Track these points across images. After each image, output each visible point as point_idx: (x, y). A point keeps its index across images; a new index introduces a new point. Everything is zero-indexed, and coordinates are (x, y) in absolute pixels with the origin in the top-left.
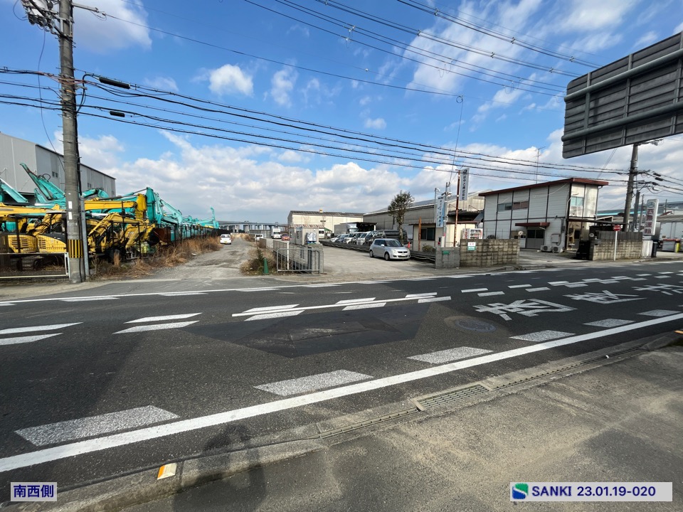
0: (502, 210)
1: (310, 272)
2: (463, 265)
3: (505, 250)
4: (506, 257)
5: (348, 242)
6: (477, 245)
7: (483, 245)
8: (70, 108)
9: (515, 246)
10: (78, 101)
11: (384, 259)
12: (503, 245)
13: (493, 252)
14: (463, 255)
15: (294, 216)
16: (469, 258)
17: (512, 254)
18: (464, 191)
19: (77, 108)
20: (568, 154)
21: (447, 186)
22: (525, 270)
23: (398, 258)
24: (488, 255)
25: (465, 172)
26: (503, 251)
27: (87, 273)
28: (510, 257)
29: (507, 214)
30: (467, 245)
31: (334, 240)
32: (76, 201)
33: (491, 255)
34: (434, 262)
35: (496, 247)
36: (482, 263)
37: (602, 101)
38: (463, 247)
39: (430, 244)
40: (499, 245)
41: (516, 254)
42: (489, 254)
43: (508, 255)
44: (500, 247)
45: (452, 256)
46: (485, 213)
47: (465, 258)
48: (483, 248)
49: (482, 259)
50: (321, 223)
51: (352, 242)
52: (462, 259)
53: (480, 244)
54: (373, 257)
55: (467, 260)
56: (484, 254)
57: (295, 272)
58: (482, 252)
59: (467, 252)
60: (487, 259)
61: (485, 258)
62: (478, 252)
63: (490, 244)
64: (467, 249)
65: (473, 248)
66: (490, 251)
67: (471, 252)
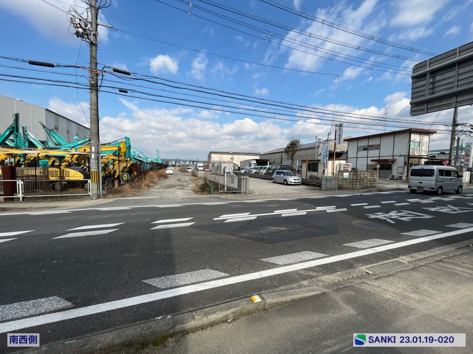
0: (361, 151)
1: (240, 193)
2: (340, 188)
3: (369, 178)
4: (369, 182)
5: (253, 172)
6: (350, 175)
7: (353, 175)
8: (95, 88)
9: (375, 176)
10: (99, 84)
11: (283, 184)
12: (367, 174)
13: (360, 179)
14: (340, 181)
15: (212, 155)
16: (344, 184)
17: (373, 181)
18: (339, 138)
19: (99, 87)
20: (415, 113)
21: (328, 135)
22: (385, 191)
23: (293, 183)
24: (357, 182)
25: (341, 126)
26: (367, 179)
27: (101, 193)
28: (371, 183)
29: (364, 153)
30: (343, 175)
31: (243, 171)
32: (96, 146)
33: (359, 181)
34: (320, 187)
35: (362, 176)
36: (353, 186)
37: (438, 78)
38: (340, 176)
39: (314, 174)
40: (364, 174)
41: (376, 181)
42: (357, 180)
43: (370, 181)
44: (365, 176)
45: (333, 182)
46: (349, 152)
47: (341, 184)
48: (353, 177)
49: (353, 184)
50: (231, 160)
51: (256, 173)
52: (340, 184)
53: (352, 174)
54: (275, 183)
55: (343, 185)
56: (354, 181)
57: (230, 193)
58: (353, 179)
59: (343, 180)
60: (356, 184)
61: (355, 183)
62: (350, 179)
63: (358, 174)
64: (343, 177)
65: (347, 177)
66: (358, 179)
67: (346, 179)
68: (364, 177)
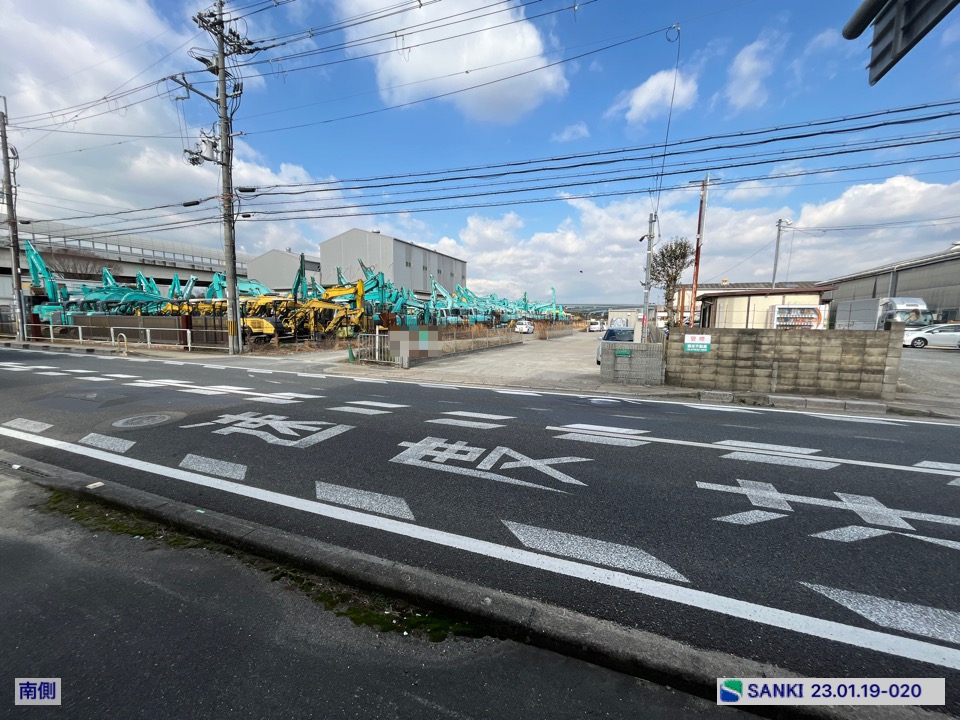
2: (669, 380)
4: (832, 375)
6: (717, 342)
7: (737, 342)
8: (230, 218)
9: (876, 351)
12: (821, 344)
13: (775, 360)
14: (673, 361)
16: (688, 368)
17: (861, 371)
20: (878, 69)
21: (651, 222)
24: (756, 366)
26: (819, 361)
27: (240, 348)
28: (849, 376)
30: (682, 340)
33: (771, 367)
35: (789, 349)
36: (734, 382)
38: (673, 345)
40: (801, 344)
41: (881, 372)
42: (758, 363)
43: (840, 370)
45: (640, 361)
47: (678, 368)
48: (736, 349)
49: (734, 374)
52: (672, 368)
53: (728, 340)
55: (683, 372)
56: (741, 363)
58: (735, 358)
59: (682, 356)
60: (753, 375)
61: (748, 372)
62: (719, 357)
63: (765, 340)
64: (683, 349)
65: (704, 349)
66: (765, 359)
67: (699, 356)
68: (800, 352)
